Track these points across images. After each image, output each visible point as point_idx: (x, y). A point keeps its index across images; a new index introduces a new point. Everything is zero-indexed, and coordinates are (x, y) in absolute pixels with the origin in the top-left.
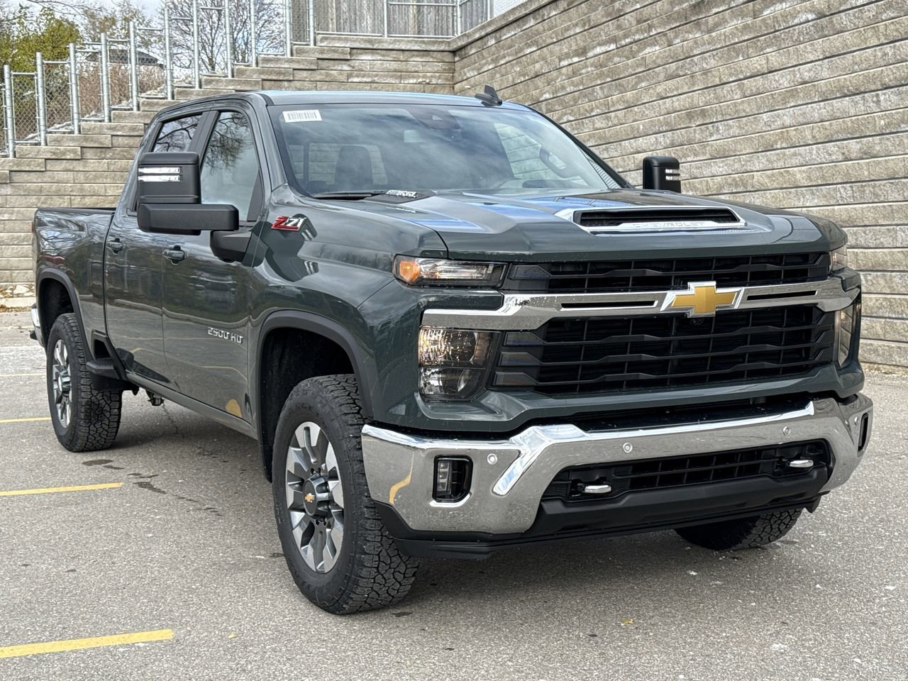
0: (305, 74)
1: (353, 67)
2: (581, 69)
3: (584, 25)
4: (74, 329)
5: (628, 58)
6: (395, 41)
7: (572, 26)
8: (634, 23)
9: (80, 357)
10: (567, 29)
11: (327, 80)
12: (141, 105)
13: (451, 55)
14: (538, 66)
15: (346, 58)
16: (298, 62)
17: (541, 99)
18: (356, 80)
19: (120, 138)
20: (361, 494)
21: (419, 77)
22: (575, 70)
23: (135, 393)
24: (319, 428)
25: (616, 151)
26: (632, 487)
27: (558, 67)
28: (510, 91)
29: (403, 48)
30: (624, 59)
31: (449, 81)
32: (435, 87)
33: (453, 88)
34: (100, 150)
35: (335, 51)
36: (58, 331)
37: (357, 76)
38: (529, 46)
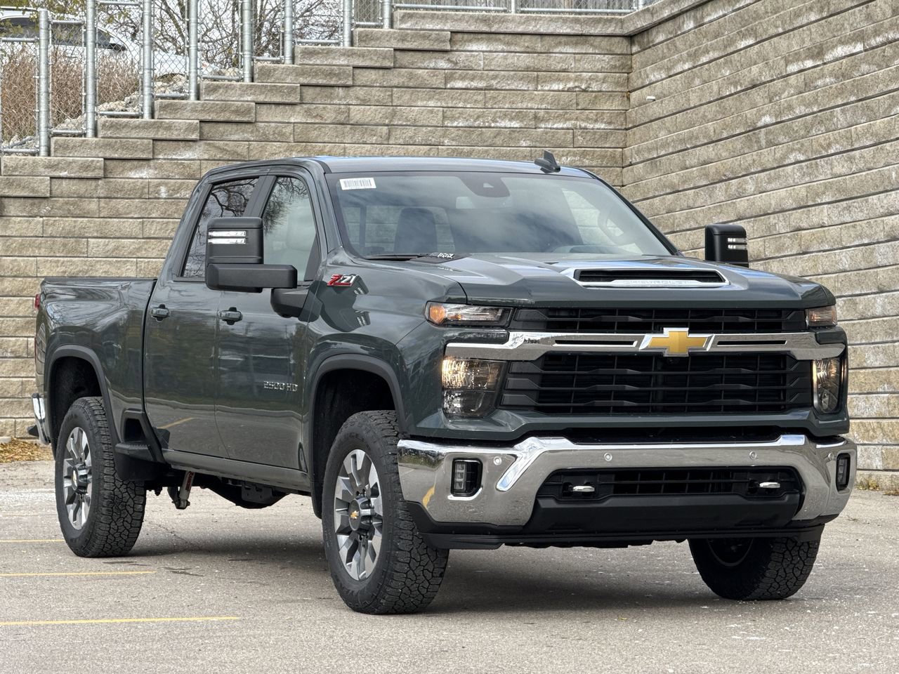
0: (373, 75)
1: (456, 64)
2: (816, 79)
3: (821, 11)
4: (96, 413)
5: (880, 67)
6: (528, 19)
7: (804, 10)
8: (889, 12)
9: (104, 444)
10: (797, 14)
11: (411, 84)
12: (99, 128)
13: (625, 43)
14: (755, 69)
15: (443, 48)
16: (362, 55)
17: (759, 124)
18: (459, 84)
19: (64, 182)
20: (397, 499)
21: (569, 80)
22: (808, 81)
23: (158, 494)
24: (364, 453)
25: (861, 211)
26: (615, 492)
27: (784, 74)
28: (714, 108)
29: (542, 30)
30: (875, 67)
31: (622, 85)
32: (596, 97)
33: (628, 98)
34: (30, 201)
35: (424, 37)
36: (76, 416)
37: (463, 78)
38: (744, 37)
